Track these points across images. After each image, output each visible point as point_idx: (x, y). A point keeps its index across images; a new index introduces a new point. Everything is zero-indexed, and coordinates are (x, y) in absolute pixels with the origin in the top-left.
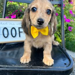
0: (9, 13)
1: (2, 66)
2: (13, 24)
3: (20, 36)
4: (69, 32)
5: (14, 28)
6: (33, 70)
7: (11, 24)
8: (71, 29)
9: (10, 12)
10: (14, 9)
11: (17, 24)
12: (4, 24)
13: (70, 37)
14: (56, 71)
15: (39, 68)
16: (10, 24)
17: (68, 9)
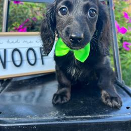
0: (14, 25)
1: (8, 119)
2: (30, 42)
3: (43, 64)
4: (125, 52)
5: (31, 49)
6: (67, 124)
7: (25, 42)
8: (127, 47)
9: (16, 23)
10: (22, 18)
11: (37, 42)
12: (13, 42)
13: (127, 60)
14: (112, 122)
15: (79, 118)
16: (23, 42)
17: (120, 11)
